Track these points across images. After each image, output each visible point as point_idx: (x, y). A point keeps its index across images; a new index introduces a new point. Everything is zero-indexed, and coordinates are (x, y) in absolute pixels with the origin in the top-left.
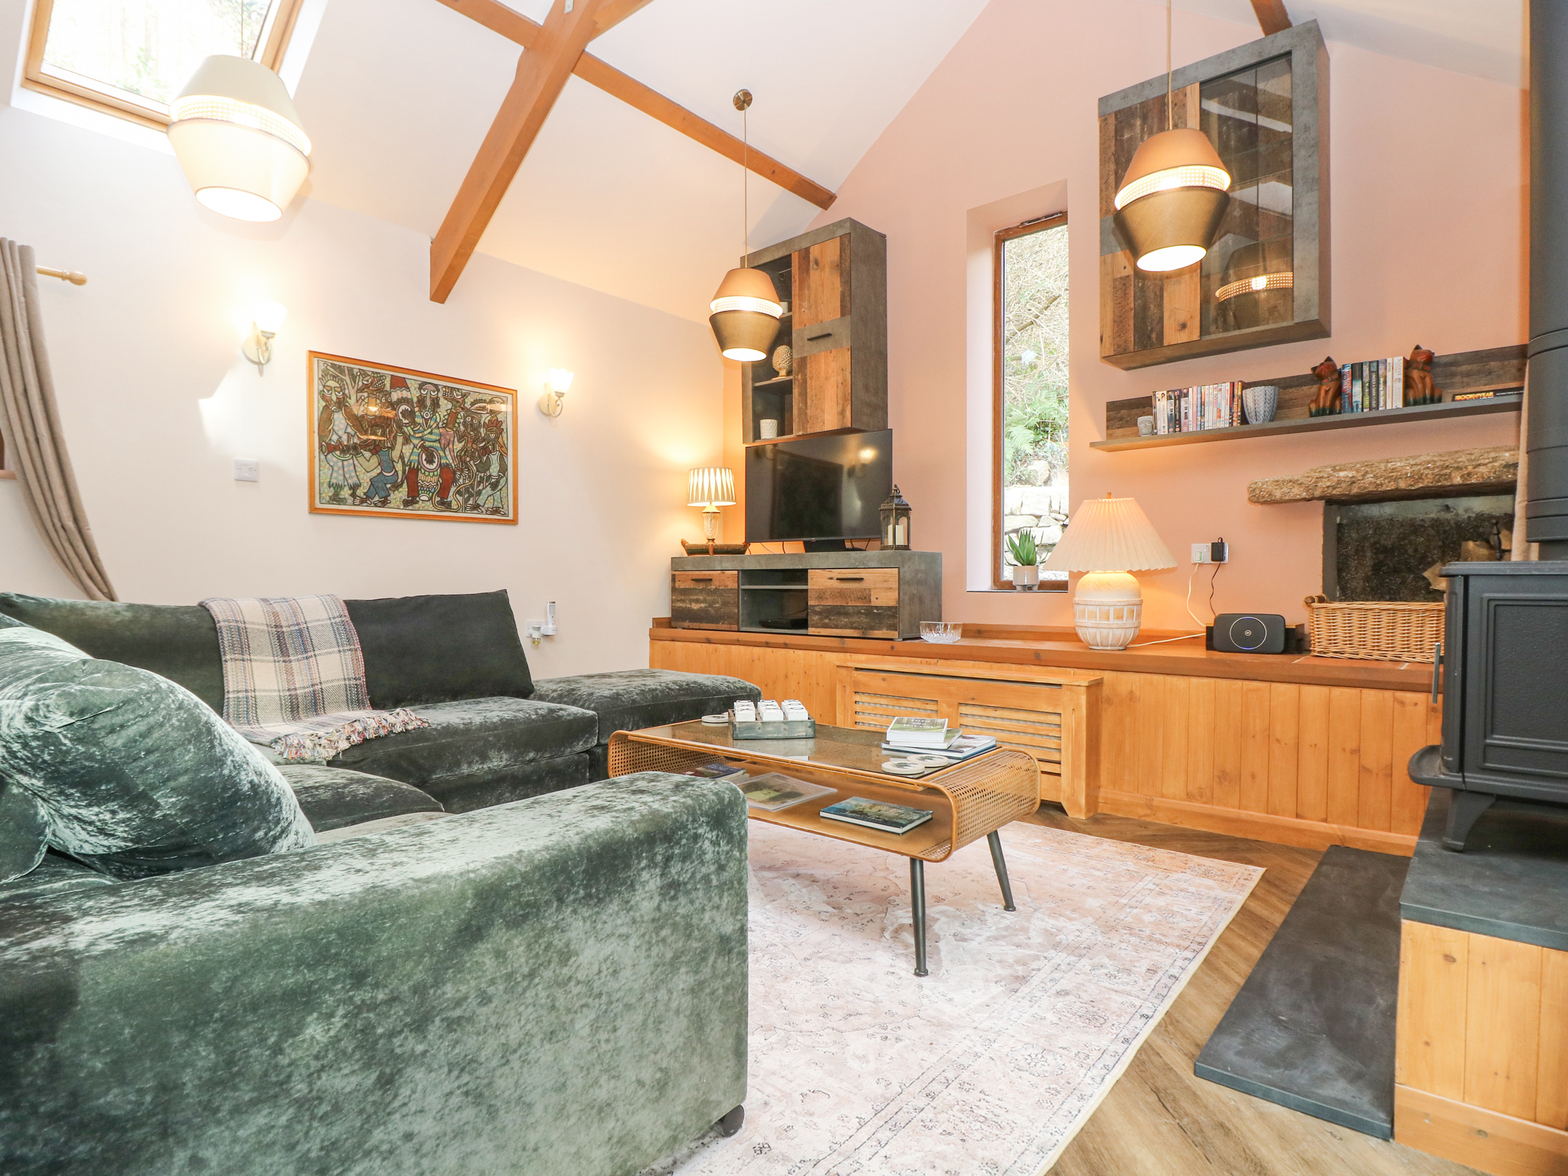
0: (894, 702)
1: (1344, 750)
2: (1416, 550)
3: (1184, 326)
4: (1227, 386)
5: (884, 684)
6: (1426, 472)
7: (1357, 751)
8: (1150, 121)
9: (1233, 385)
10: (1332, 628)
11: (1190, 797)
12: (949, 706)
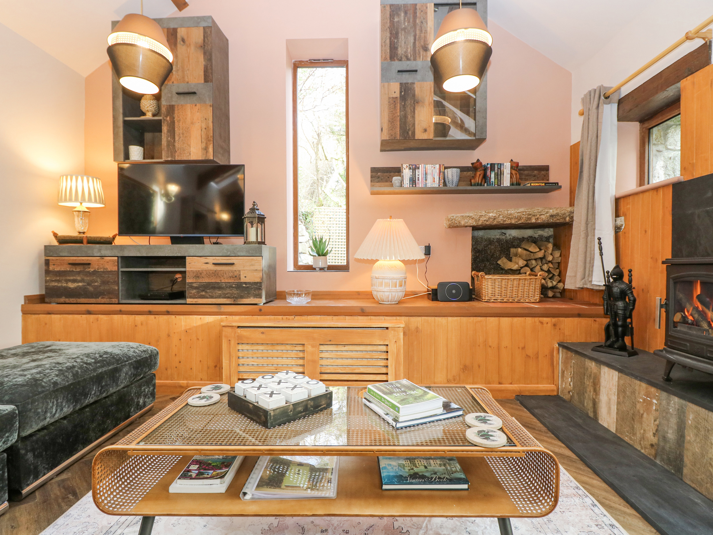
0: (269, 347)
1: (519, 348)
2: (491, 252)
3: (425, 130)
4: (437, 166)
5: (263, 336)
6: (523, 216)
7: (523, 348)
8: (408, 15)
9: (440, 165)
10: (494, 288)
11: (448, 381)
12: (313, 346)
